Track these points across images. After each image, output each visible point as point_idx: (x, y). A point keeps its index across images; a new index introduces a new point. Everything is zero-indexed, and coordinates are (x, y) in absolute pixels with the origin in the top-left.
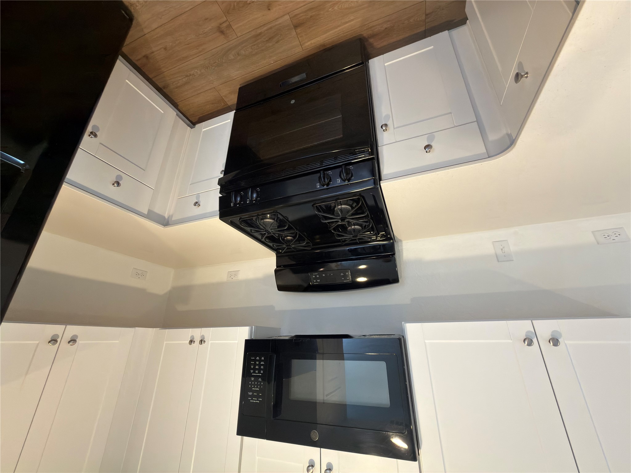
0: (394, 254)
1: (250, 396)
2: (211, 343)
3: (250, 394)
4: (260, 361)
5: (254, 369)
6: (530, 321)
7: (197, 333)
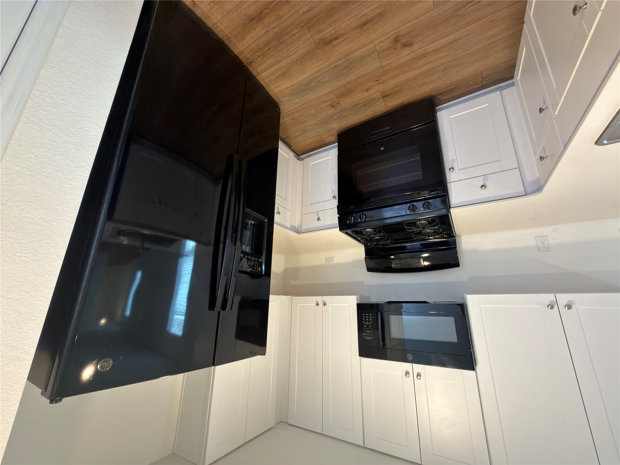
0: (456, 247)
1: (365, 336)
2: (331, 305)
3: (365, 334)
4: (369, 316)
5: (366, 321)
6: (554, 294)
7: (320, 299)
